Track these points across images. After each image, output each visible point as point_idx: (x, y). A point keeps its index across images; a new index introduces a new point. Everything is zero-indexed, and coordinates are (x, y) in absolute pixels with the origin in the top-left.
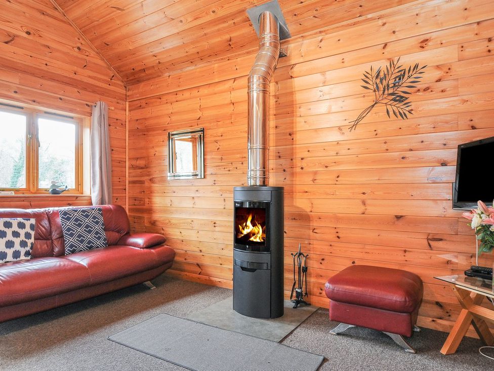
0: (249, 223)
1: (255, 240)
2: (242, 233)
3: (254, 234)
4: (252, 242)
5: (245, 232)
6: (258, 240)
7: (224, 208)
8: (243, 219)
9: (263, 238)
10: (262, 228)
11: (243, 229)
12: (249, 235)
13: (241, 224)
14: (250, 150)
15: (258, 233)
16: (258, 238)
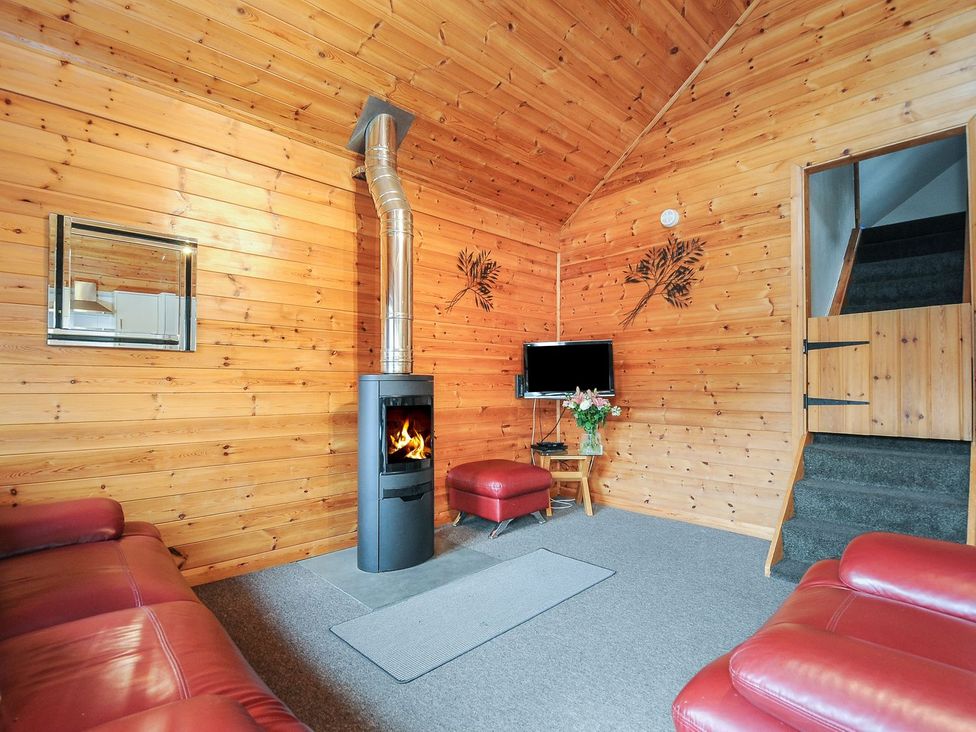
0: (405, 432)
1: (414, 457)
2: (395, 447)
3: (412, 448)
4: (411, 459)
5: (400, 445)
6: (418, 456)
7: (254, 415)
8: (396, 427)
9: (425, 454)
10: (424, 439)
11: (397, 441)
12: (405, 450)
13: (394, 434)
14: (391, 321)
15: (419, 445)
16: (418, 454)
